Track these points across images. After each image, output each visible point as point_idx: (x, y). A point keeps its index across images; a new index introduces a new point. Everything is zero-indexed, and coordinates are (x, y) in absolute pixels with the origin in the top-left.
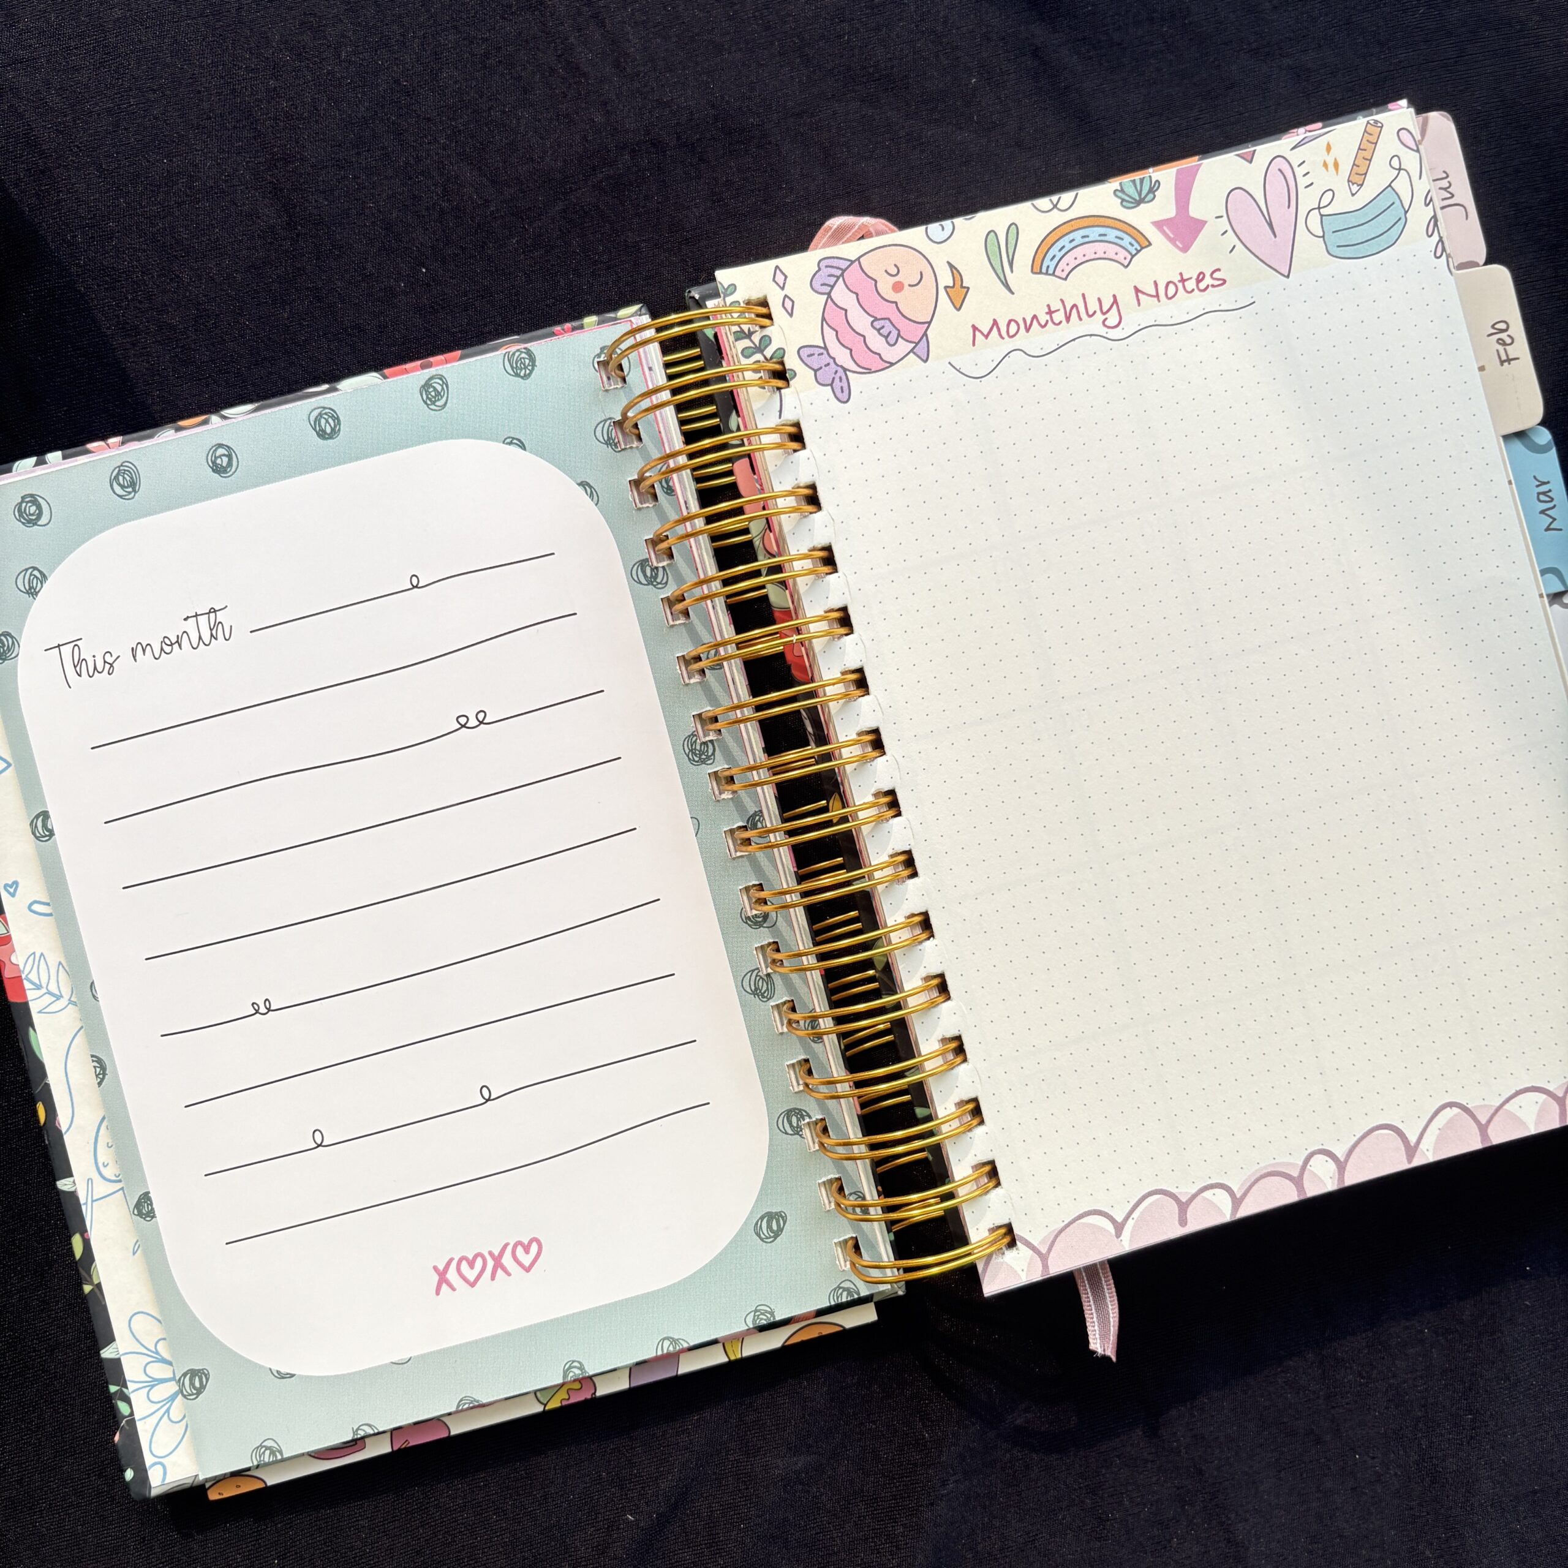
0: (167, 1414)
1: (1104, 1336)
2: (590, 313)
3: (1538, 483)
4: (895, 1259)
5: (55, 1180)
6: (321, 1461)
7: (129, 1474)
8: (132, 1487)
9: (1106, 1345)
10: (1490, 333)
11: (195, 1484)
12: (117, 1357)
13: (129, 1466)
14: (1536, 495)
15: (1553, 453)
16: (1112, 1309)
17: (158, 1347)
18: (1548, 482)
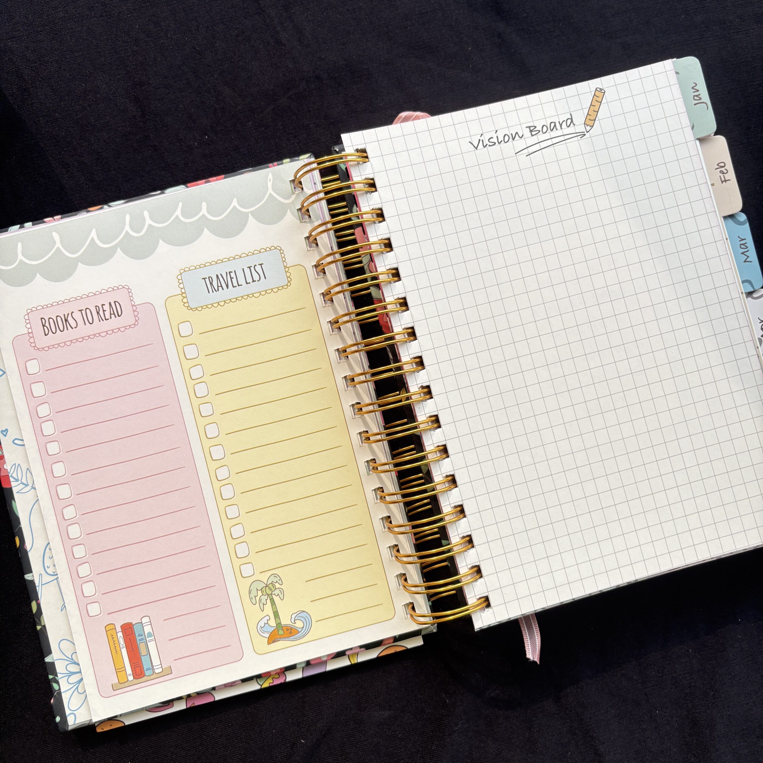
0: (76, 690)
1: (533, 652)
2: (286, 157)
3: (740, 240)
4: (432, 613)
5: (24, 575)
6: (152, 713)
7: (58, 719)
8: (59, 725)
9: (535, 656)
10: (716, 168)
11: (90, 724)
12: (53, 661)
13: (58, 715)
14: (739, 245)
15: (747, 225)
16: (538, 638)
17: (73, 657)
18: (745, 239)
